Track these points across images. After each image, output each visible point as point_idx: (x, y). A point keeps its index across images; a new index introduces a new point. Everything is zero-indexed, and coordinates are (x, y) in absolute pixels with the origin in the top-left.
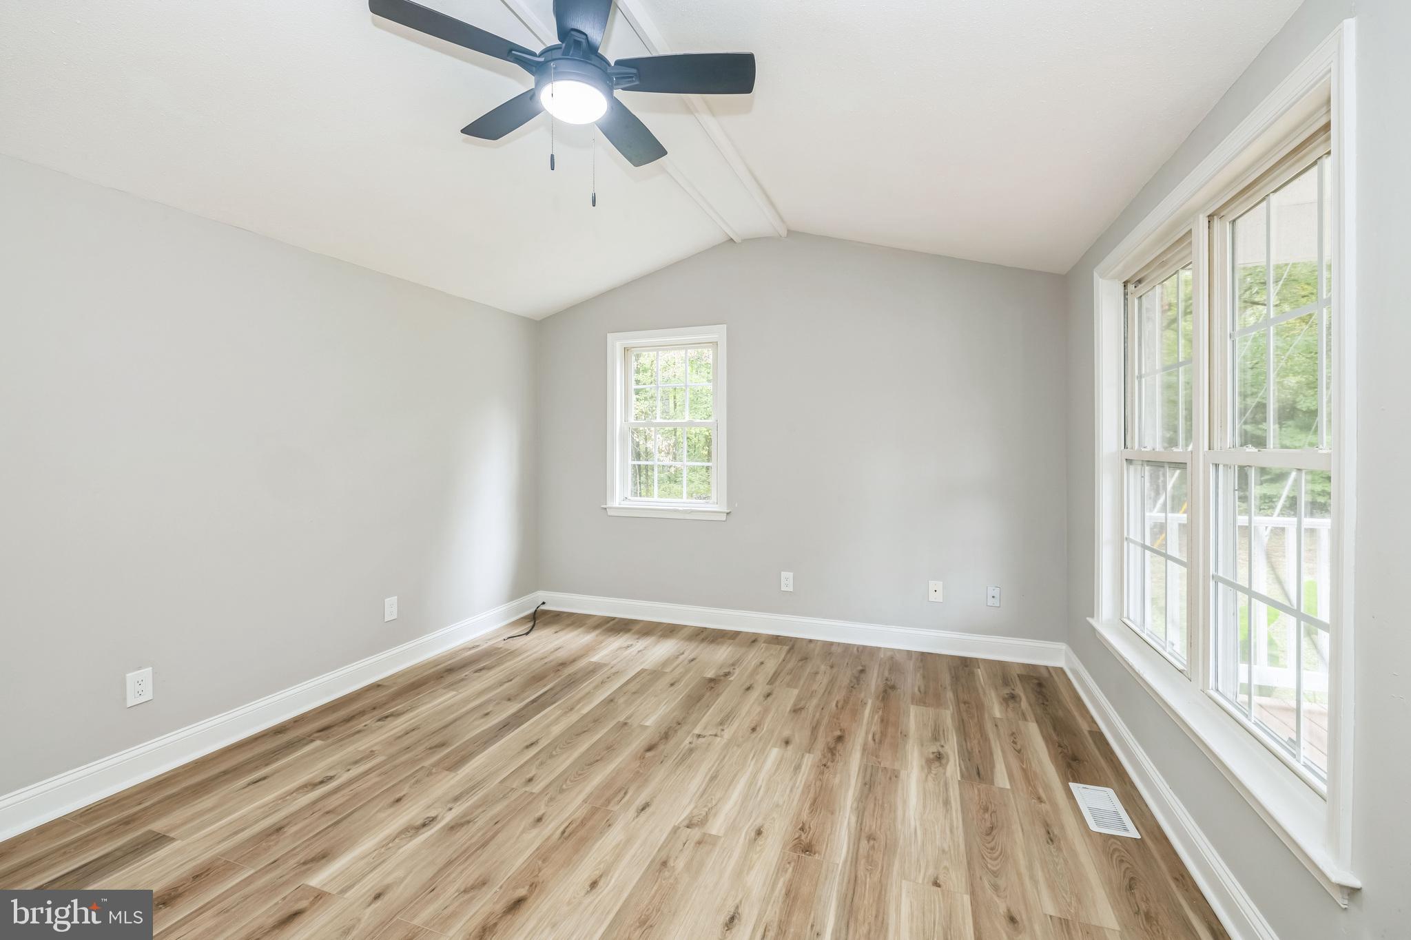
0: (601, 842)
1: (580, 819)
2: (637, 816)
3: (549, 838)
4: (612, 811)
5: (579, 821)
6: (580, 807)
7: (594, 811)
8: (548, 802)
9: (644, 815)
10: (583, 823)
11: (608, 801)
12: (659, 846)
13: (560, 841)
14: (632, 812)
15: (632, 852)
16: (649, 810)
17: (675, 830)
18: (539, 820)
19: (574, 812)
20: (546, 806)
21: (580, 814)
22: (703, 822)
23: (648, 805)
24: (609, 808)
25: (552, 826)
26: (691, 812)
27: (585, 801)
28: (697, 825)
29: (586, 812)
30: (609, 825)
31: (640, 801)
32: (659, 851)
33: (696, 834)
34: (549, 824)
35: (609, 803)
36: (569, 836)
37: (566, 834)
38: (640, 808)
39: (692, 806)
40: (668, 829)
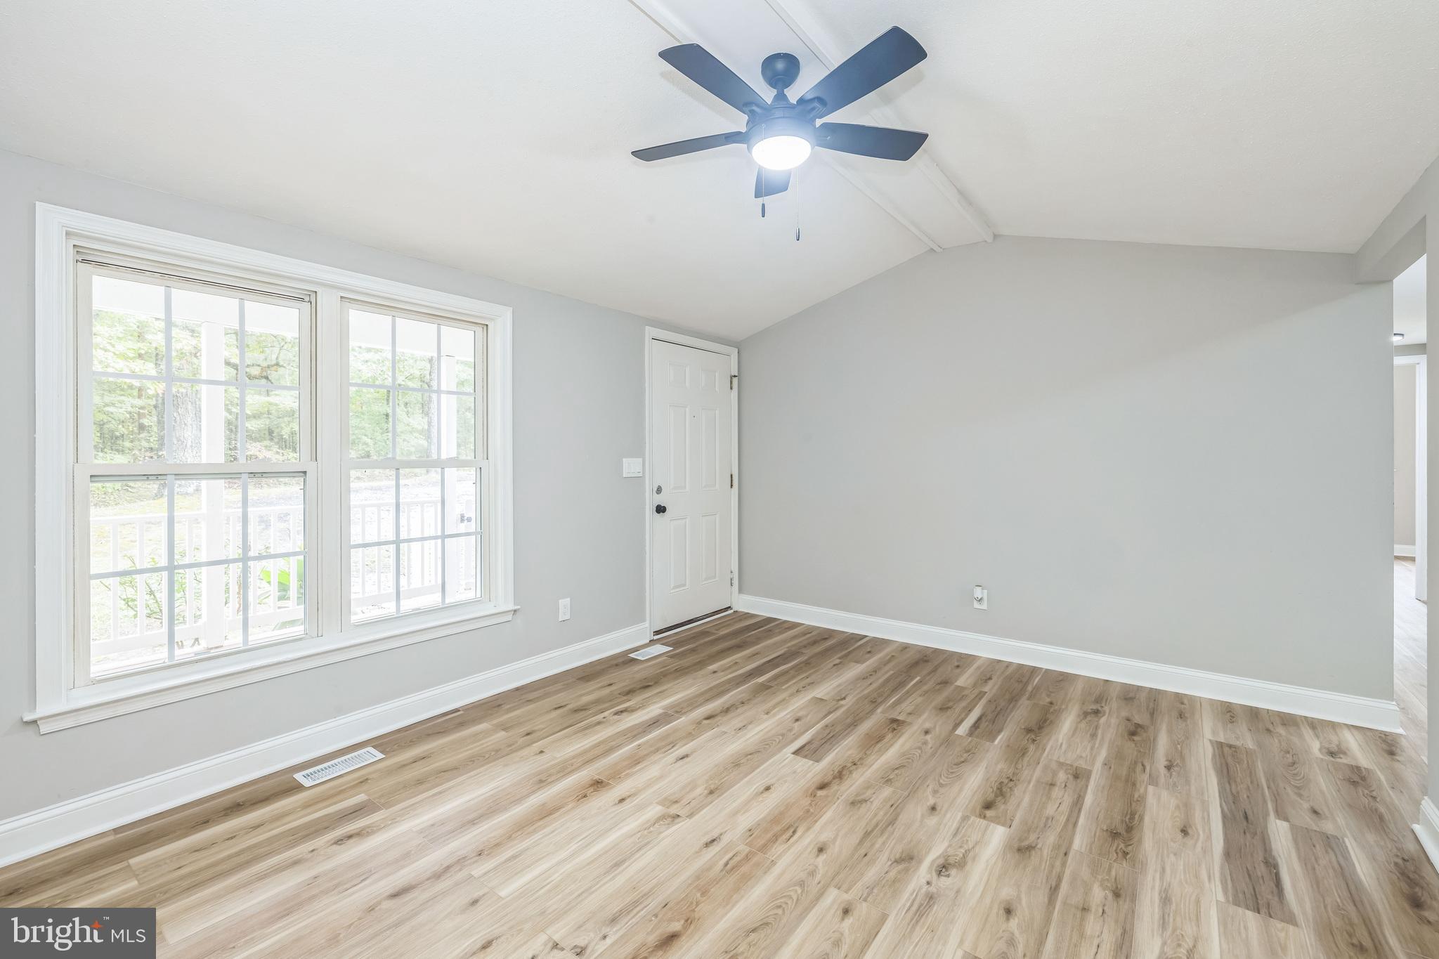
0: (761, 817)
1: (779, 842)
2: (721, 835)
3: (808, 829)
4: (746, 845)
5: (780, 840)
6: (780, 856)
7: (764, 848)
8: (815, 871)
9: (715, 834)
10: (776, 838)
11: (747, 858)
12: (711, 806)
13: (796, 825)
14: (725, 840)
15: (735, 805)
16: (707, 838)
17: (690, 816)
18: (821, 850)
19: (785, 852)
20: (817, 867)
21: (778, 848)
22: (663, 817)
23: (706, 844)
24: (747, 849)
25: (806, 841)
26: (668, 828)
27: (773, 863)
28: (669, 816)
29: (773, 850)
30: (750, 830)
31: (715, 849)
32: (712, 802)
33: (674, 810)
34: (809, 844)
35: (747, 856)
36: (788, 828)
37: (792, 830)
38: (715, 843)
39: (663, 835)
40: (696, 817)
